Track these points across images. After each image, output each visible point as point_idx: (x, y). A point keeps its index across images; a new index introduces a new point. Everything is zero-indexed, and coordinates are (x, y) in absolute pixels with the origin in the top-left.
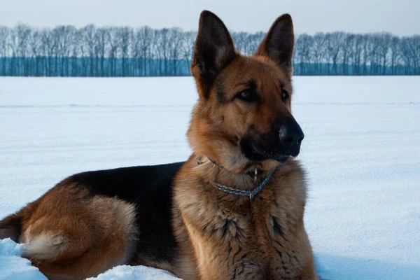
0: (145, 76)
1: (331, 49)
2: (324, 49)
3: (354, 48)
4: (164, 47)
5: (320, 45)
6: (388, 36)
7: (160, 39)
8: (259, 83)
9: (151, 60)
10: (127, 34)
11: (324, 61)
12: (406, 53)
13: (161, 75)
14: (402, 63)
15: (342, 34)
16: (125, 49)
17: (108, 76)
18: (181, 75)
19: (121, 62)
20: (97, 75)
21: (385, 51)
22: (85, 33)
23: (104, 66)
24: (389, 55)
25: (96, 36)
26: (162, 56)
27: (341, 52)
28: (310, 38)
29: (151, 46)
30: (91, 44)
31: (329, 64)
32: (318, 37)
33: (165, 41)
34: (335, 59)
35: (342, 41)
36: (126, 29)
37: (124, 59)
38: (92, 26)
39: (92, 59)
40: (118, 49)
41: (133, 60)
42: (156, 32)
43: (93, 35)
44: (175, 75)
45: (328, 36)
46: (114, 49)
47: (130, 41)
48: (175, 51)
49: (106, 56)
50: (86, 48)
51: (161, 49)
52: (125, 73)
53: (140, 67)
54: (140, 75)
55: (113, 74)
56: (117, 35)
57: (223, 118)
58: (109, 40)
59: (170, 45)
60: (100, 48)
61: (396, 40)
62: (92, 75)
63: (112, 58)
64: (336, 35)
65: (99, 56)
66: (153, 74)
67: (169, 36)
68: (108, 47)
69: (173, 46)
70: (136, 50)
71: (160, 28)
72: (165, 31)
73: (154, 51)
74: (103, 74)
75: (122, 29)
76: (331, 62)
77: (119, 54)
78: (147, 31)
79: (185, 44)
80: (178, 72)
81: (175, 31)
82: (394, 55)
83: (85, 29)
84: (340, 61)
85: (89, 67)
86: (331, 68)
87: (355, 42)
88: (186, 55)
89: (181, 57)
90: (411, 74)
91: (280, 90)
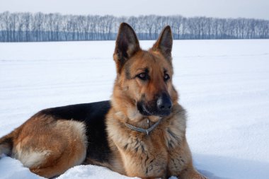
0: (40, 41)
1: (148, 25)
2: (144, 25)
3: (161, 24)
4: (51, 24)
5: (142, 22)
6: (180, 17)
7: (49, 19)
8: (151, 70)
9: (43, 32)
10: (29, 17)
11: (144, 32)
12: (190, 27)
13: (49, 40)
14: (189, 32)
15: (154, 16)
16: (27, 26)
17: (17, 41)
18: (61, 40)
19: (25, 33)
20: (11, 41)
21: (179, 25)
22: (4, 17)
23: (16, 36)
24: (181, 28)
25: (10, 18)
26: (50, 30)
27: (154, 26)
28: (136, 19)
29: (43, 24)
30: (7, 22)
31: (146, 34)
32: (140, 18)
33: (51, 20)
34: (150, 31)
35: (154, 20)
36: (28, 14)
37: (27, 32)
38: (7, 12)
39: (8, 32)
40: (24, 25)
41: (33, 32)
42: (46, 16)
43: (8, 17)
44: (58, 41)
45: (146, 17)
46: (21, 26)
47: (30, 20)
48: (57, 26)
49: (17, 29)
50: (4, 25)
51: (49, 26)
52: (28, 39)
53: (37, 36)
54: (37, 41)
55: (21, 41)
56: (23, 17)
57: (128, 87)
58: (18, 20)
59: (54, 23)
60: (13, 25)
61: (185, 19)
62: (8, 41)
63: (20, 31)
64: (151, 17)
65: (12, 30)
66: (44, 40)
67: (53, 18)
68: (17, 24)
69: (56, 23)
70: (34, 26)
71: (48, 13)
72: (51, 15)
73: (45, 27)
74: (15, 41)
75: (26, 14)
76: (148, 32)
77: (24, 29)
78: (40, 15)
79: (63, 23)
80: (59, 39)
81: (57, 15)
82: (184, 28)
83: (4, 14)
84: (153, 32)
85: (6, 37)
86: (148, 35)
87: (162, 21)
88: (64, 29)
89: (61, 30)
90: (193, 39)
91: (163, 74)
